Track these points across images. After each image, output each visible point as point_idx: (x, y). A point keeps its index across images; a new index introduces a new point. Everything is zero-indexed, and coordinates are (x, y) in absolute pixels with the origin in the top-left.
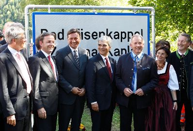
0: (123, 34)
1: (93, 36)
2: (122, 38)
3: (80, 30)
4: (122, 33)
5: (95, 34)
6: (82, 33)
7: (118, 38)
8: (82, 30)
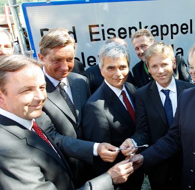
0: (165, 29)
1: (120, 34)
2: (162, 34)
3: (100, 26)
4: (162, 26)
5: (122, 31)
6: (103, 31)
7: (157, 34)
8: (103, 25)
